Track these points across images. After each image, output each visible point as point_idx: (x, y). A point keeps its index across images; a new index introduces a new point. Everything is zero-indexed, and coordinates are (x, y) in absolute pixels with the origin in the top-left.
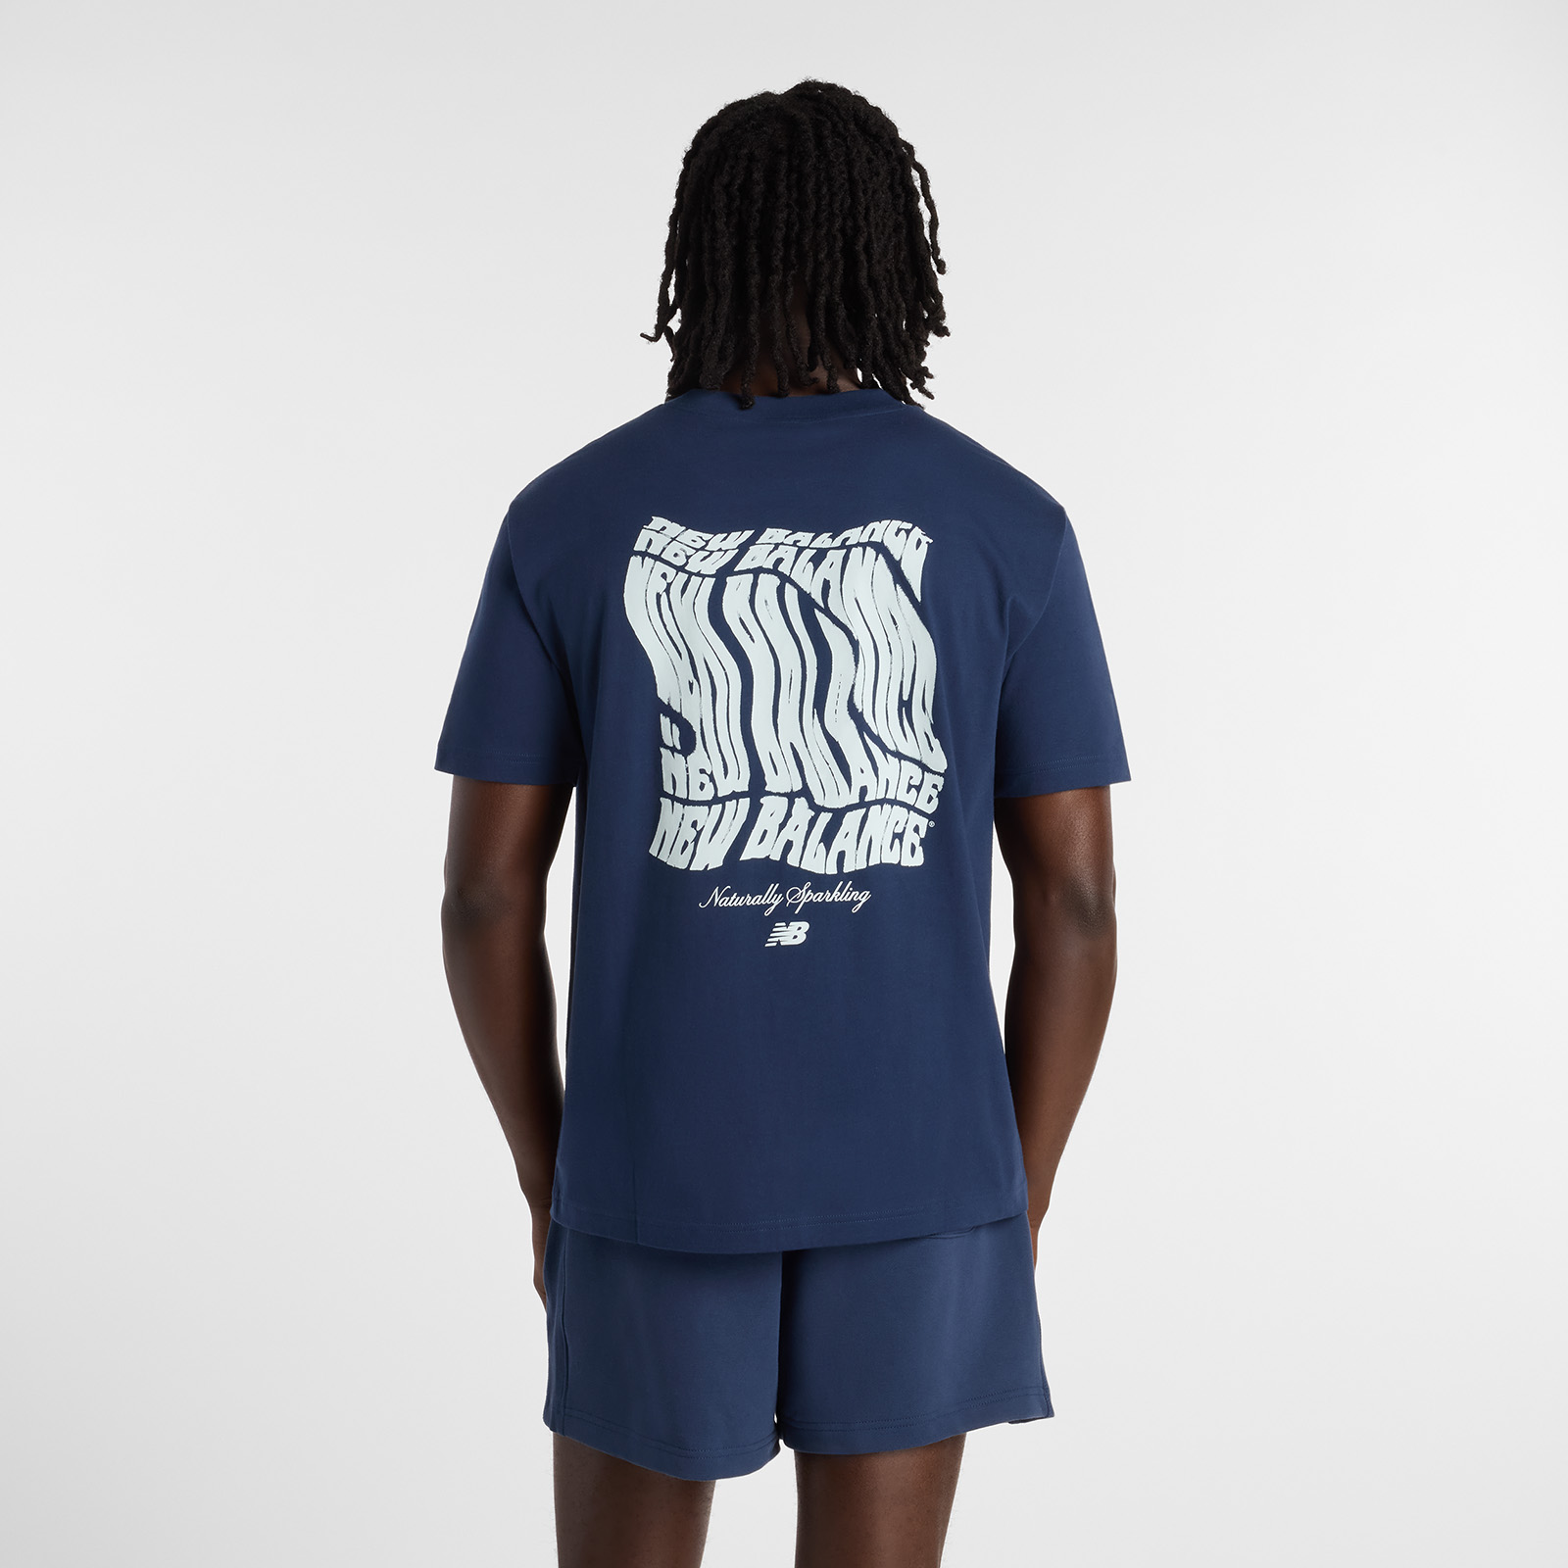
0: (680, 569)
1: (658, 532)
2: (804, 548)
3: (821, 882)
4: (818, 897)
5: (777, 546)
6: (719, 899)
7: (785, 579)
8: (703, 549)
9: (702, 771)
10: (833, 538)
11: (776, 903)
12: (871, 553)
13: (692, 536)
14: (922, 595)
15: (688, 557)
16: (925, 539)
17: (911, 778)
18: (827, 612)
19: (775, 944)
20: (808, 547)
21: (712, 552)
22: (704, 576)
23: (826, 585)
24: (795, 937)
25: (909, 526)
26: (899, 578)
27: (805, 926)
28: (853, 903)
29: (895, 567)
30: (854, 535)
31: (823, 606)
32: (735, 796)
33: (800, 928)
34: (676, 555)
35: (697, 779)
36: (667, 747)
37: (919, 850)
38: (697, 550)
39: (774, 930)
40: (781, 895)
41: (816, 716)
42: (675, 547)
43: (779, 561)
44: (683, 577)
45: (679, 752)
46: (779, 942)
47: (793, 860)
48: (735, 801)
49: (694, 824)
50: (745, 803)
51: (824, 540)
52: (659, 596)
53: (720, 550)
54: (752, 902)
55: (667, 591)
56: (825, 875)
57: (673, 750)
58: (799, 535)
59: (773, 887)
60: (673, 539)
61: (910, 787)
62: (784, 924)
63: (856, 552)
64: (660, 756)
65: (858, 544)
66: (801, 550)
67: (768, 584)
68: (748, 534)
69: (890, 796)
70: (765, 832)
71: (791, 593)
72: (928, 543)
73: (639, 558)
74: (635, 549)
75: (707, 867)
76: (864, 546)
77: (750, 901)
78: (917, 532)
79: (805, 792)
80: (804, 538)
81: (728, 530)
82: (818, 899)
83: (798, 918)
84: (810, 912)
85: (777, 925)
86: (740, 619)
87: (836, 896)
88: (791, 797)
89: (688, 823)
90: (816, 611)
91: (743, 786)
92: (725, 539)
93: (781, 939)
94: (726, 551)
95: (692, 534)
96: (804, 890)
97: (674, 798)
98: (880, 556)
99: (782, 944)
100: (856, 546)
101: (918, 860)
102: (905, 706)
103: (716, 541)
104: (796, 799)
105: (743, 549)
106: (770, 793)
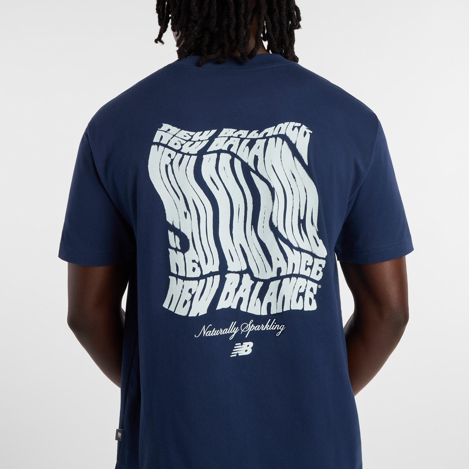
0: (178, 151)
1: (166, 132)
2: (244, 139)
3: (259, 320)
4: (257, 328)
5: (229, 138)
6: (206, 332)
7: (234, 156)
8: (190, 140)
9: (194, 261)
10: (259, 133)
11: (235, 332)
12: (279, 140)
13: (184, 134)
14: (308, 162)
15: (182, 145)
16: (308, 131)
17: (307, 262)
18: (257, 173)
19: (235, 355)
20: (246, 138)
21: (195, 142)
22: (191, 155)
23: (256, 159)
24: (246, 351)
25: (299, 125)
26: (296, 153)
27: (251, 344)
28: (277, 331)
29: (293, 147)
30: (270, 131)
31: (255, 170)
32: (212, 274)
33: (248, 346)
34: (176, 144)
35: (190, 265)
36: (172, 248)
37: (314, 301)
38: (187, 141)
39: (235, 347)
40: (238, 328)
41: (253, 229)
42: (175, 140)
43: (231, 146)
44: (180, 156)
45: (180, 251)
46: (237, 354)
47: (243, 308)
48: (212, 277)
49: (190, 291)
50: (217, 278)
51: (254, 134)
52: (167, 166)
53: (199, 140)
54: (223, 333)
55: (171, 163)
56: (261, 316)
57: (176, 250)
58: (241, 132)
59: (233, 324)
60: (174, 136)
61: (307, 267)
62: (240, 344)
63: (272, 141)
64: (169, 253)
65: (273, 136)
66: (242, 140)
67: (225, 158)
68: (214, 131)
69: (296, 272)
70: (228, 293)
71: (237, 163)
72: (310, 133)
73: (156, 146)
74: (153, 141)
75: (198, 314)
76: (276, 137)
77: (222, 332)
78: (304, 128)
79: (249, 271)
80: (244, 133)
81: (203, 130)
82: (258, 329)
83: (247, 340)
84: (254, 337)
85: (236, 344)
86: (211, 178)
87: (267, 327)
88: (241, 273)
89: (186, 290)
90: (251, 173)
91: (216, 268)
92: (201, 134)
93: (239, 352)
94: (202, 141)
95: (184, 133)
96: (250, 325)
97: (177, 277)
98: (285, 142)
99: (239, 355)
100: (272, 137)
101: (314, 307)
102: (302, 223)
103: (197, 136)
104: (244, 275)
105: (211, 140)
106: (230, 272)
